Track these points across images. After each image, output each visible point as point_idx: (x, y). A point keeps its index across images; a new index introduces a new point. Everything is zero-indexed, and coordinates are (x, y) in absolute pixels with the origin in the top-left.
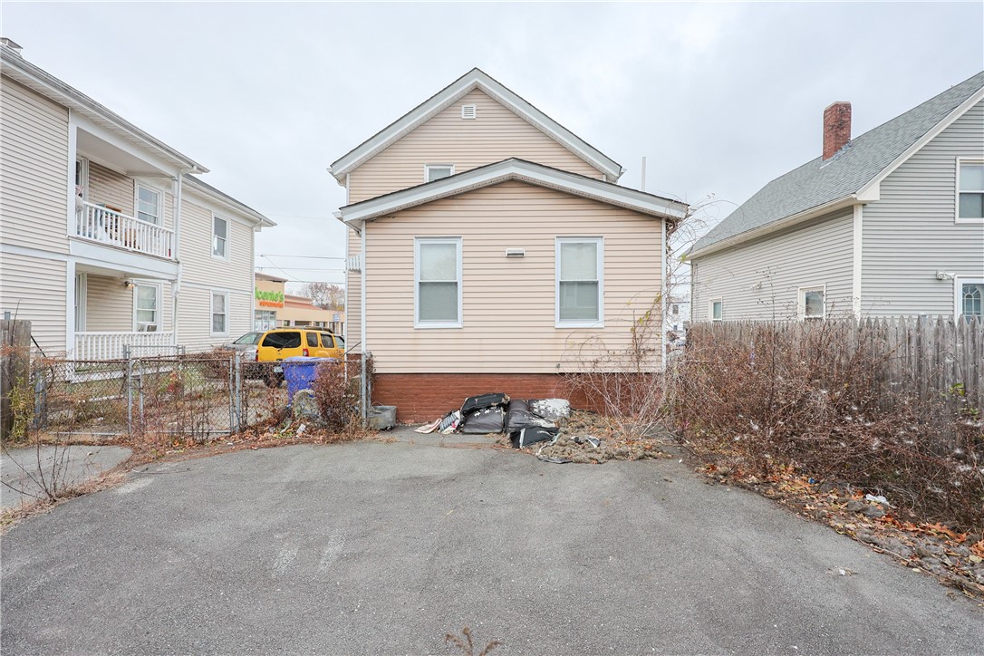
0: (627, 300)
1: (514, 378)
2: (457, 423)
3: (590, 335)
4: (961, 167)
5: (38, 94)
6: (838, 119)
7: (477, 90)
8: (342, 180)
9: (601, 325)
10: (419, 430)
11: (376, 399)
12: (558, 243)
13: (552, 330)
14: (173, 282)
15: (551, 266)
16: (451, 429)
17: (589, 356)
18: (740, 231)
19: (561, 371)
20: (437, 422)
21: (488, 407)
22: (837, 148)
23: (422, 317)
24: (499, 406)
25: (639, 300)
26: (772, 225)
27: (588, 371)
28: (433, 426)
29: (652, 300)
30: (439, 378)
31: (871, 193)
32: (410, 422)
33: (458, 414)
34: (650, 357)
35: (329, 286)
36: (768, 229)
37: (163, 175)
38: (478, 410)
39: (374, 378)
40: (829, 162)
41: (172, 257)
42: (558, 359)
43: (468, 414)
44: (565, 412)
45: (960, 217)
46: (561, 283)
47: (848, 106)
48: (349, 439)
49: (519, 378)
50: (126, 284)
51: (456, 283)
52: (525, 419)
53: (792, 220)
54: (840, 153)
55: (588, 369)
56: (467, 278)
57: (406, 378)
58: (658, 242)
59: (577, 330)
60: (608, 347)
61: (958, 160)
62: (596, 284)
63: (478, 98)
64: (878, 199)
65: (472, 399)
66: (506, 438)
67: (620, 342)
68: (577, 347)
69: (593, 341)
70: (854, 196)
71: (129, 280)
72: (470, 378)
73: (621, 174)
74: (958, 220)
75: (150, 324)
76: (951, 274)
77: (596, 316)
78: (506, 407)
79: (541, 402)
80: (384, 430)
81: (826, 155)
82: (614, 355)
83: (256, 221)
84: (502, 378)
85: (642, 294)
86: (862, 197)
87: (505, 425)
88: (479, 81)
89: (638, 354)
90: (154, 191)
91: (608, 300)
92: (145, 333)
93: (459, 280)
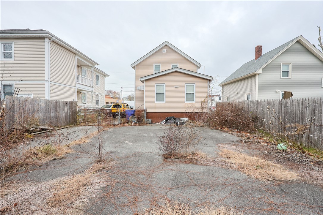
0: (200, 97)
1: (176, 113)
2: (165, 122)
3: (192, 104)
4: (282, 65)
5: (71, 52)
6: (259, 50)
7: (166, 46)
8: (134, 68)
9: (195, 102)
10: (157, 124)
11: (147, 118)
12: (186, 85)
13: (184, 103)
14: (92, 92)
15: (184, 90)
16: (163, 123)
17: (192, 109)
18: (233, 79)
19: (186, 112)
20: (161, 122)
21: (171, 119)
22: (258, 57)
23: (157, 100)
24: (173, 119)
25: (202, 97)
26: (240, 78)
27: (192, 112)
28: (160, 123)
29: (206, 97)
30: (160, 113)
31: (260, 71)
32: (154, 123)
33: (165, 121)
34: (205, 109)
35: (113, 91)
36: (239, 79)
37: (89, 66)
38: (169, 120)
39: (147, 113)
40: (256, 61)
41: (92, 86)
42: (186, 109)
43: (167, 121)
44: (187, 120)
45: (282, 77)
46: (186, 93)
47: (261, 46)
48: (143, 125)
49: (177, 113)
50: (80, 93)
51: (164, 93)
52: (179, 121)
53: (244, 77)
54: (259, 58)
55: (192, 111)
56: (166, 92)
57: (153, 113)
58: (207, 84)
59: (190, 103)
60: (196, 107)
61: (282, 64)
62: (194, 93)
63: (166, 48)
64: (261, 73)
65: (167, 118)
66: (175, 125)
67: (199, 106)
68: (190, 107)
69: (193, 106)
70: (255, 72)
71: (81, 92)
72: (167, 113)
73: (201, 66)
74: (281, 78)
75: (85, 102)
76: (279, 91)
77: (194, 101)
78: (175, 119)
79: (182, 118)
80: (149, 124)
81: (256, 59)
82: (197, 109)
83: (105, 75)
84: (174, 113)
85: (203, 96)
86: (257, 73)
87: (175, 123)
88: (167, 44)
89: (202, 108)
90: (85, 69)
91: (196, 97)
92: (84, 104)
93: (165, 93)
